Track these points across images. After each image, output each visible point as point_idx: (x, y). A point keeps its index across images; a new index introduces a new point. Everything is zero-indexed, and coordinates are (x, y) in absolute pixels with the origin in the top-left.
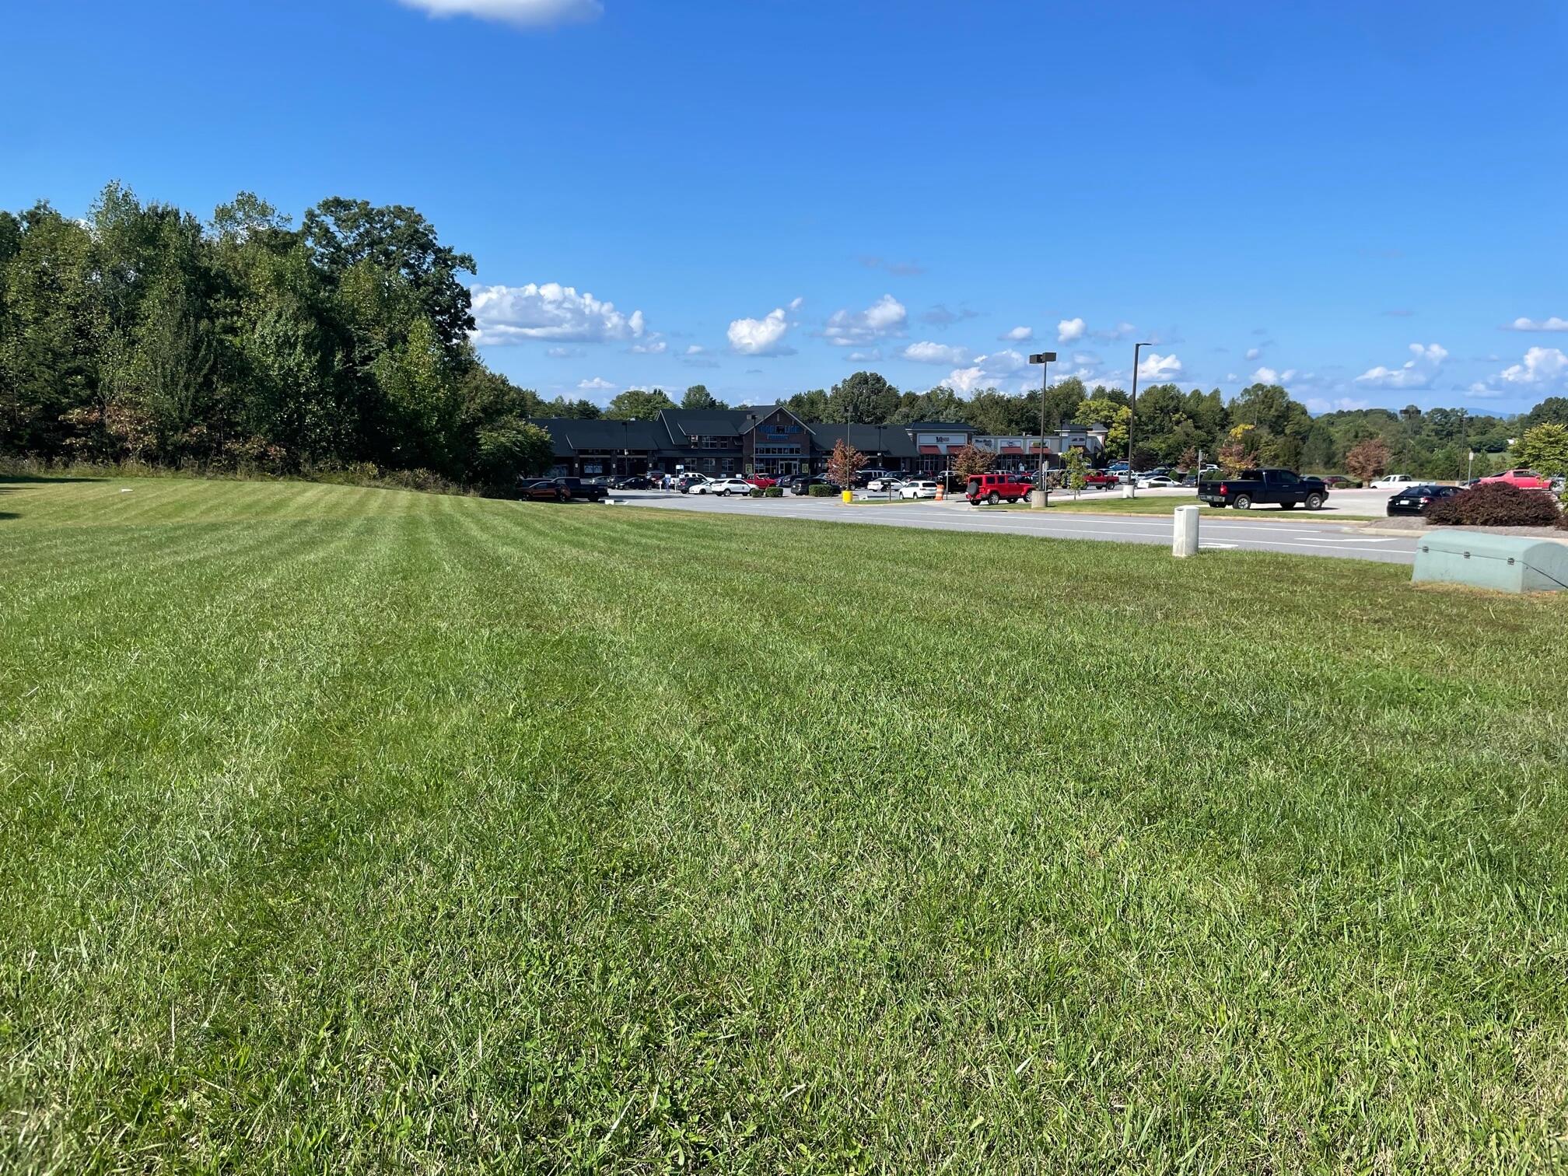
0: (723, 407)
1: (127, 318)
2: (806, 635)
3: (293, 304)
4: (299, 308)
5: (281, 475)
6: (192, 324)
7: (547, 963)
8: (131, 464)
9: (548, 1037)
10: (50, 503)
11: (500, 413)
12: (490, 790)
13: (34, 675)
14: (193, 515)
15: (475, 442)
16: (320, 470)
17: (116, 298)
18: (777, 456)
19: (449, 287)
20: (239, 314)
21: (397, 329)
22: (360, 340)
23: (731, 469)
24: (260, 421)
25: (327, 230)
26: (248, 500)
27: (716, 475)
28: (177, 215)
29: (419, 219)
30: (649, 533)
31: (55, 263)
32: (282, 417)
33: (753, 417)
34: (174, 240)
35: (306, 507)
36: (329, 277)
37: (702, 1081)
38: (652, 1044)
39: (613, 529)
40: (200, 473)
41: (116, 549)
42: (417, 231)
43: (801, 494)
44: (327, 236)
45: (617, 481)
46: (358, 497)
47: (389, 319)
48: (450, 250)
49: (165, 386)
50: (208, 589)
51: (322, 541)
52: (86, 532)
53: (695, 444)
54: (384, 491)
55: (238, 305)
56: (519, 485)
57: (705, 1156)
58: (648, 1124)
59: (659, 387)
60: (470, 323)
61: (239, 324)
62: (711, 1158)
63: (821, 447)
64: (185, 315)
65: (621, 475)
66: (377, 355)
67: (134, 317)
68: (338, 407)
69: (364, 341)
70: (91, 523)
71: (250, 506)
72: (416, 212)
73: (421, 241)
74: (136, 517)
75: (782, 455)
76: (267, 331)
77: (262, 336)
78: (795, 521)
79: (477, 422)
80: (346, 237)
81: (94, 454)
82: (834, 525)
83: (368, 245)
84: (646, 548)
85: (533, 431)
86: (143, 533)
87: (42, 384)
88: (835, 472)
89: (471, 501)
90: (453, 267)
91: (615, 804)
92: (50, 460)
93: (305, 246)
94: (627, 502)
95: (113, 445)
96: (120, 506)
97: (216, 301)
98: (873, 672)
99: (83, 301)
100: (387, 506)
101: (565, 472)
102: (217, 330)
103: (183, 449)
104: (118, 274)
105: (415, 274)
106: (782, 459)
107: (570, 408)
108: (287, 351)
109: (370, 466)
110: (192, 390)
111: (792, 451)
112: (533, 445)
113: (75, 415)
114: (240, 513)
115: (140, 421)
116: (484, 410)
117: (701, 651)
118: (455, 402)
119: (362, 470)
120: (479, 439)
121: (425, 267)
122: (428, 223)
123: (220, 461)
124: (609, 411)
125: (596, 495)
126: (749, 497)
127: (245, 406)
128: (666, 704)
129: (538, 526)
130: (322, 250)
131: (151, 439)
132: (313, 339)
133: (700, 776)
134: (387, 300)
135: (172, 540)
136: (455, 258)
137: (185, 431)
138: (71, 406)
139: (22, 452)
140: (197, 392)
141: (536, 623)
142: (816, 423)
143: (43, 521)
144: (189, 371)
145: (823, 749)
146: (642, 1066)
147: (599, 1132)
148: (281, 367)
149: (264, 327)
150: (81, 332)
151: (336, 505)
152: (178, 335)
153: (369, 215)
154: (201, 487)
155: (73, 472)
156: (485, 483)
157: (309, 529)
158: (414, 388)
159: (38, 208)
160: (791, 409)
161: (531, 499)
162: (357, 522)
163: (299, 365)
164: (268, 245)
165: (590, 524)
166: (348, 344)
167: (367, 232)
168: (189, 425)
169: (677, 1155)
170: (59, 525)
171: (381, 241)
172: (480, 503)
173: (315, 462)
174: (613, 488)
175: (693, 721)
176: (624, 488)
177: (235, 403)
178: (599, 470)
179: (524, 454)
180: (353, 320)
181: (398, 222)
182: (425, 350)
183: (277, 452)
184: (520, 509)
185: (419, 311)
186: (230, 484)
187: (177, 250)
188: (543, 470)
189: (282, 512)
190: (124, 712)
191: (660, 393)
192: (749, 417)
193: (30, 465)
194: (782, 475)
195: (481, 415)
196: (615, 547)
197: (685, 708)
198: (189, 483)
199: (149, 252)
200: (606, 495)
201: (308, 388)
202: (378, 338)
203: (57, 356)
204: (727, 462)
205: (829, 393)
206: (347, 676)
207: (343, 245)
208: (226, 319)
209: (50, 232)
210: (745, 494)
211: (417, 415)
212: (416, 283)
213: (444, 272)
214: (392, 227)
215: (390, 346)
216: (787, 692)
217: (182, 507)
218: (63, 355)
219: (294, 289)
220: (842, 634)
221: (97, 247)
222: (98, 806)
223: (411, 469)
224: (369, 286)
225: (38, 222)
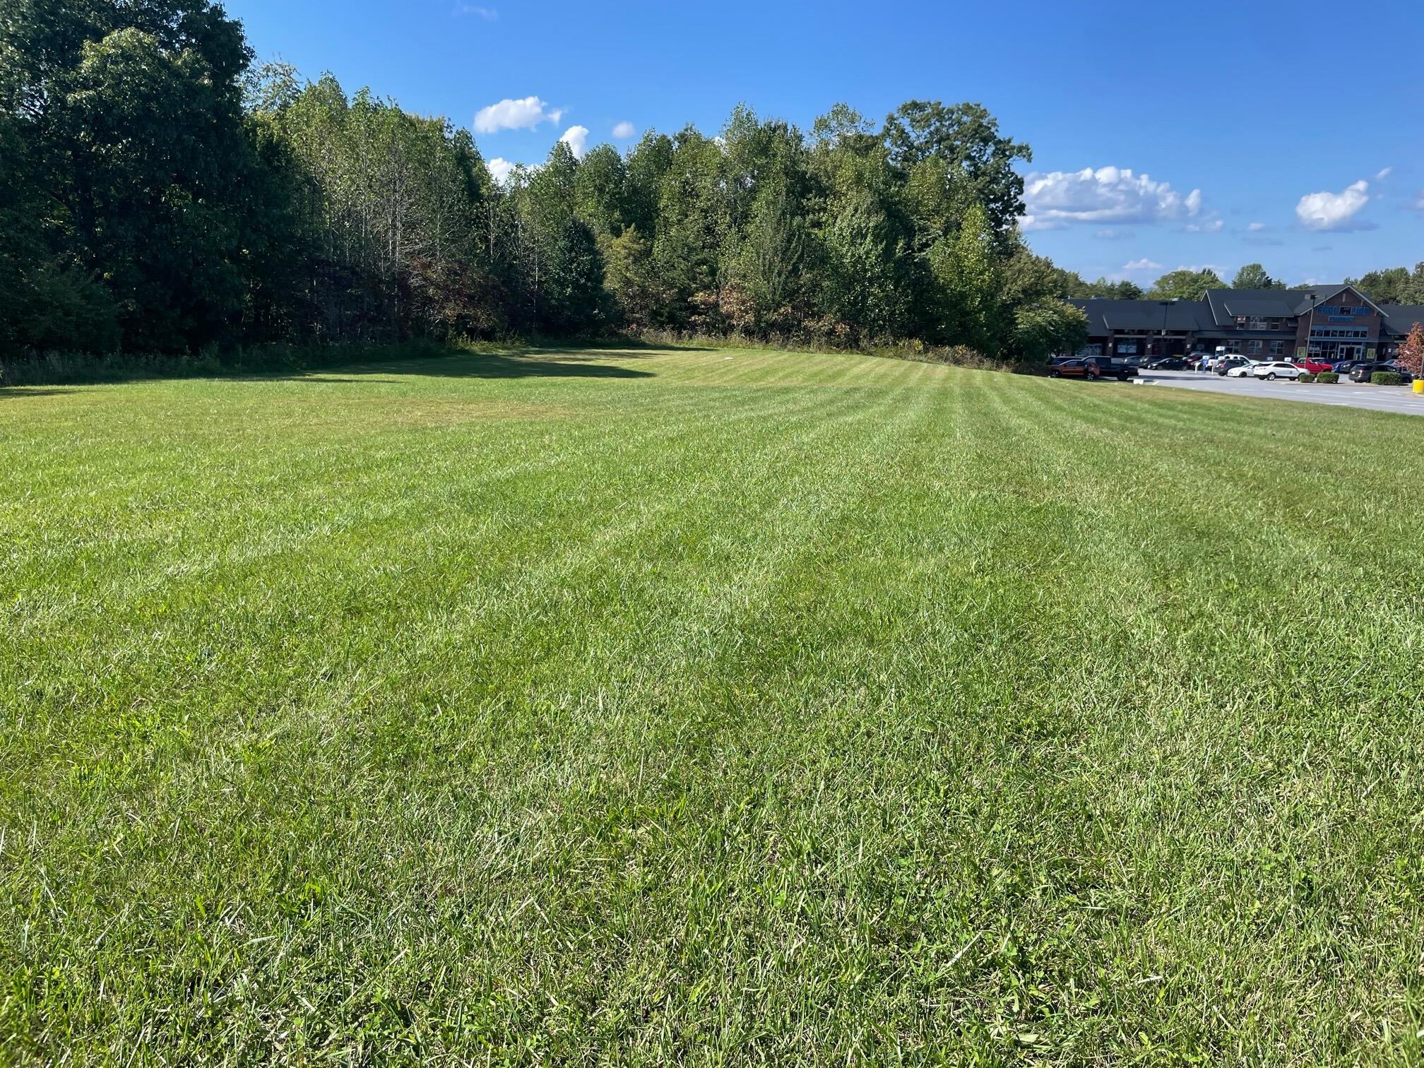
0: (1280, 286)
1: (742, 218)
2: (1311, 529)
3: (867, 199)
4: (872, 203)
5: (846, 348)
6: (788, 221)
7: (942, 795)
8: (735, 337)
9: (922, 859)
10: (676, 367)
11: (1039, 294)
12: (934, 633)
13: (628, 493)
14: (773, 380)
15: (1013, 322)
16: (876, 345)
17: (735, 201)
18: (1338, 339)
19: (1005, 176)
20: (825, 210)
21: (953, 219)
22: (920, 229)
23: (1280, 351)
24: (832, 302)
25: (903, 131)
26: (816, 369)
27: (1261, 357)
28: (785, 128)
29: (984, 114)
30: (1170, 413)
31: (695, 177)
32: (849, 298)
33: (1313, 297)
34: (781, 149)
35: (858, 377)
36: (901, 173)
37: (1056, 942)
38: (1016, 894)
39: (1133, 408)
40: (783, 346)
41: (712, 404)
42: (981, 125)
43: (1360, 381)
44: (903, 135)
45: (1150, 362)
46: (902, 369)
47: (948, 209)
48: (1009, 141)
49: (764, 273)
50: (763, 439)
51: (864, 406)
52: (696, 390)
53: (1242, 325)
54: (926, 365)
55: (825, 202)
56: (1050, 363)
57: (1041, 1012)
58: (993, 964)
59: (1207, 267)
60: (1021, 209)
61: (824, 219)
62: (1048, 1015)
63: (1391, 330)
64: (784, 213)
65: (1156, 355)
66: (933, 242)
67: (746, 217)
68: (895, 290)
69: (924, 229)
70: (701, 384)
71: (816, 374)
72: (982, 108)
73: (983, 135)
74: (732, 380)
75: (1344, 339)
76: (845, 224)
77: (841, 229)
78: (1345, 409)
79: (1017, 302)
80: (918, 136)
81: (710, 329)
82: (1392, 416)
83: (936, 142)
84: (1159, 427)
85: (1070, 311)
86: (734, 393)
87: (678, 275)
88: (1409, 358)
89: (1002, 376)
90: (1010, 157)
91: (1048, 666)
92: (680, 333)
93: (883, 147)
94: (1156, 382)
95: (724, 322)
96: (723, 370)
97: (808, 200)
98: (1382, 577)
99: (712, 205)
100: (927, 378)
101: (1098, 351)
102: (807, 224)
103: (772, 325)
104: (738, 180)
105: (975, 165)
106: (1342, 343)
107: (1111, 290)
108: (859, 241)
109: (917, 342)
110: (783, 276)
111: (1356, 334)
112: (1068, 325)
113: (700, 297)
114: (808, 380)
115: (743, 303)
116: (1024, 291)
117: (1182, 532)
118: (998, 284)
119: (910, 346)
120: (1016, 319)
121: (984, 159)
122: (991, 117)
123: (798, 336)
124: (1153, 293)
125: (1125, 374)
126: (1296, 382)
127: (822, 289)
128: (1128, 580)
129: (1058, 401)
130: (897, 150)
131: (750, 318)
132: (881, 229)
133: (1142, 655)
134: (947, 192)
135: (754, 400)
136: (1013, 148)
137: (775, 311)
138: (697, 290)
139: (662, 326)
140: (787, 278)
141: (1023, 490)
142: (1391, 305)
143: (669, 380)
144: (783, 260)
145: (1292, 650)
146: (1003, 911)
147: (944, 956)
148: (853, 255)
149: (842, 221)
150: (709, 230)
151: (884, 376)
152: (777, 230)
153: (940, 115)
154: (782, 358)
155: (694, 343)
156: (1018, 360)
157: (857, 396)
158: (962, 272)
159: (686, 130)
160: (1362, 289)
161: (1060, 375)
162: (898, 391)
163: (867, 253)
164: (853, 148)
165: (1110, 402)
166: (910, 232)
167: (937, 130)
168: (779, 305)
169: (1013, 1001)
170: (680, 383)
171: (948, 137)
172: (1010, 378)
173: (872, 338)
174: (1145, 368)
175: (1151, 600)
176: (1156, 368)
177: (815, 287)
178: (1133, 349)
179: (1058, 333)
180: (916, 212)
181: (965, 119)
182: (976, 235)
183: (842, 329)
184: (1046, 385)
185: (975, 200)
186: (805, 356)
187: (782, 157)
188: (1075, 348)
189: (840, 380)
190: (677, 528)
191: (1210, 273)
192: (1307, 297)
193: (667, 337)
194: (1341, 359)
195: (1021, 296)
196: (1128, 425)
197: (1147, 587)
198: (774, 353)
199: (761, 161)
200: (1136, 374)
201: (873, 273)
202: (936, 227)
203: (691, 250)
204: (1275, 345)
205: (1412, 271)
206: (844, 519)
207: (915, 144)
208: (814, 214)
209: (693, 149)
210: (1292, 379)
211: (963, 296)
212: (975, 173)
213: (1001, 162)
214: (959, 123)
215: (945, 233)
216: (1268, 586)
217: (767, 373)
218: (695, 249)
219: (870, 186)
220: (1356, 533)
221: (726, 159)
222: (639, 596)
223: (952, 346)
224: (934, 179)
225: (685, 141)
